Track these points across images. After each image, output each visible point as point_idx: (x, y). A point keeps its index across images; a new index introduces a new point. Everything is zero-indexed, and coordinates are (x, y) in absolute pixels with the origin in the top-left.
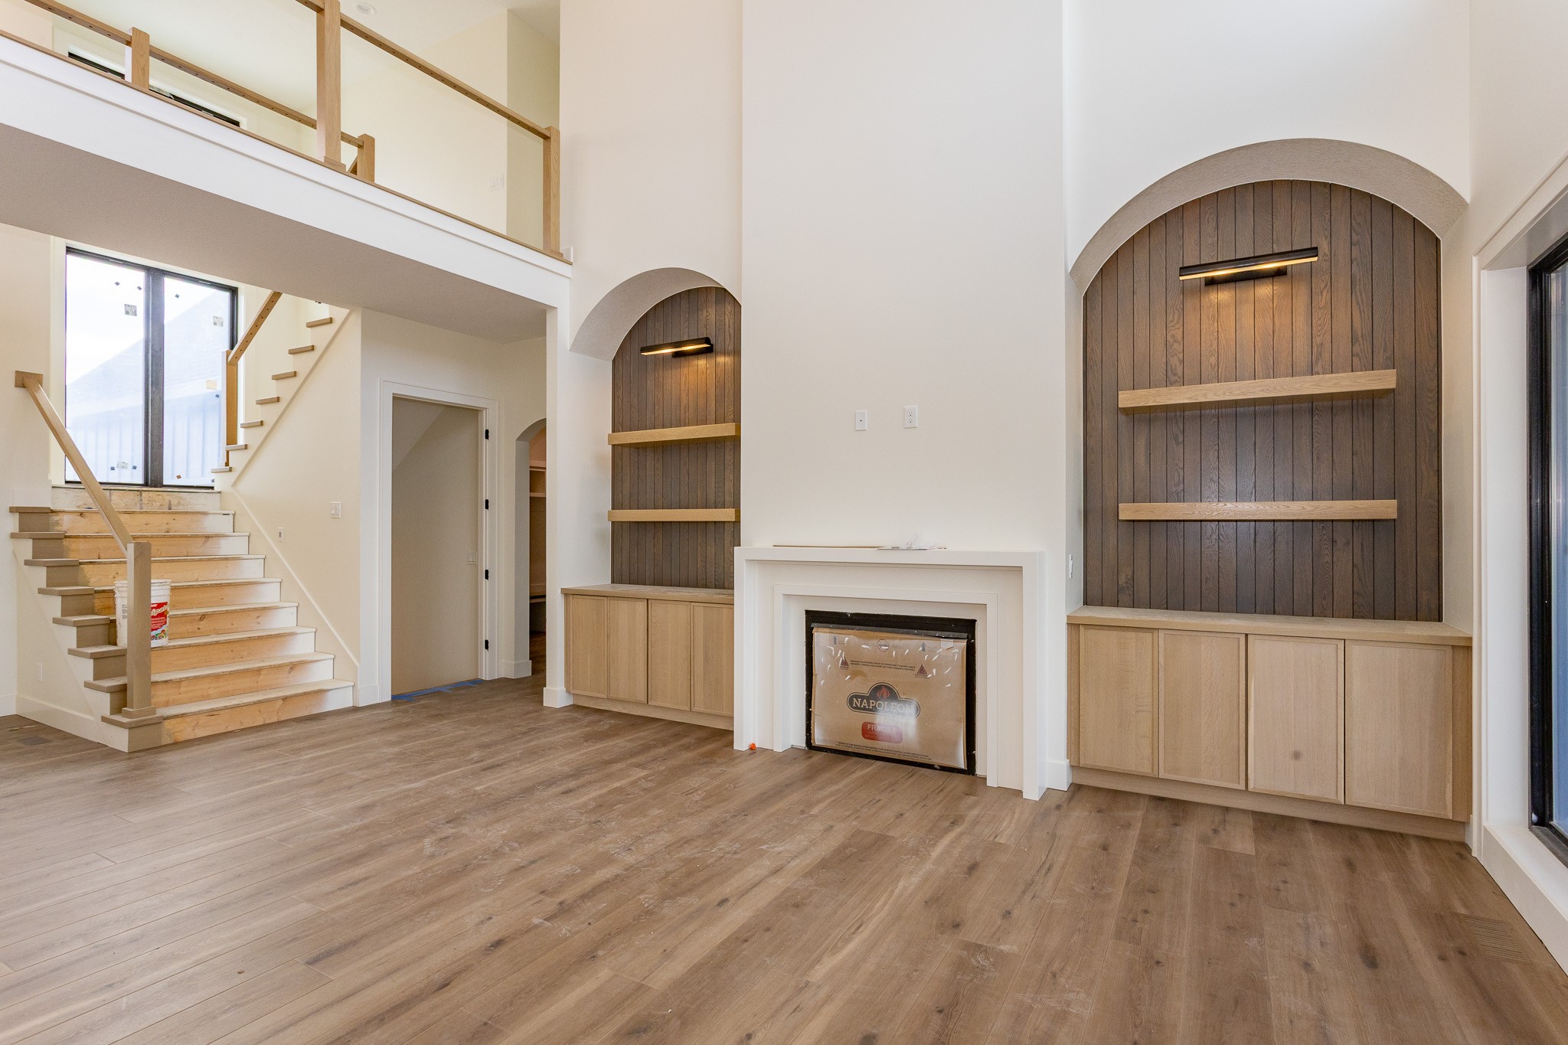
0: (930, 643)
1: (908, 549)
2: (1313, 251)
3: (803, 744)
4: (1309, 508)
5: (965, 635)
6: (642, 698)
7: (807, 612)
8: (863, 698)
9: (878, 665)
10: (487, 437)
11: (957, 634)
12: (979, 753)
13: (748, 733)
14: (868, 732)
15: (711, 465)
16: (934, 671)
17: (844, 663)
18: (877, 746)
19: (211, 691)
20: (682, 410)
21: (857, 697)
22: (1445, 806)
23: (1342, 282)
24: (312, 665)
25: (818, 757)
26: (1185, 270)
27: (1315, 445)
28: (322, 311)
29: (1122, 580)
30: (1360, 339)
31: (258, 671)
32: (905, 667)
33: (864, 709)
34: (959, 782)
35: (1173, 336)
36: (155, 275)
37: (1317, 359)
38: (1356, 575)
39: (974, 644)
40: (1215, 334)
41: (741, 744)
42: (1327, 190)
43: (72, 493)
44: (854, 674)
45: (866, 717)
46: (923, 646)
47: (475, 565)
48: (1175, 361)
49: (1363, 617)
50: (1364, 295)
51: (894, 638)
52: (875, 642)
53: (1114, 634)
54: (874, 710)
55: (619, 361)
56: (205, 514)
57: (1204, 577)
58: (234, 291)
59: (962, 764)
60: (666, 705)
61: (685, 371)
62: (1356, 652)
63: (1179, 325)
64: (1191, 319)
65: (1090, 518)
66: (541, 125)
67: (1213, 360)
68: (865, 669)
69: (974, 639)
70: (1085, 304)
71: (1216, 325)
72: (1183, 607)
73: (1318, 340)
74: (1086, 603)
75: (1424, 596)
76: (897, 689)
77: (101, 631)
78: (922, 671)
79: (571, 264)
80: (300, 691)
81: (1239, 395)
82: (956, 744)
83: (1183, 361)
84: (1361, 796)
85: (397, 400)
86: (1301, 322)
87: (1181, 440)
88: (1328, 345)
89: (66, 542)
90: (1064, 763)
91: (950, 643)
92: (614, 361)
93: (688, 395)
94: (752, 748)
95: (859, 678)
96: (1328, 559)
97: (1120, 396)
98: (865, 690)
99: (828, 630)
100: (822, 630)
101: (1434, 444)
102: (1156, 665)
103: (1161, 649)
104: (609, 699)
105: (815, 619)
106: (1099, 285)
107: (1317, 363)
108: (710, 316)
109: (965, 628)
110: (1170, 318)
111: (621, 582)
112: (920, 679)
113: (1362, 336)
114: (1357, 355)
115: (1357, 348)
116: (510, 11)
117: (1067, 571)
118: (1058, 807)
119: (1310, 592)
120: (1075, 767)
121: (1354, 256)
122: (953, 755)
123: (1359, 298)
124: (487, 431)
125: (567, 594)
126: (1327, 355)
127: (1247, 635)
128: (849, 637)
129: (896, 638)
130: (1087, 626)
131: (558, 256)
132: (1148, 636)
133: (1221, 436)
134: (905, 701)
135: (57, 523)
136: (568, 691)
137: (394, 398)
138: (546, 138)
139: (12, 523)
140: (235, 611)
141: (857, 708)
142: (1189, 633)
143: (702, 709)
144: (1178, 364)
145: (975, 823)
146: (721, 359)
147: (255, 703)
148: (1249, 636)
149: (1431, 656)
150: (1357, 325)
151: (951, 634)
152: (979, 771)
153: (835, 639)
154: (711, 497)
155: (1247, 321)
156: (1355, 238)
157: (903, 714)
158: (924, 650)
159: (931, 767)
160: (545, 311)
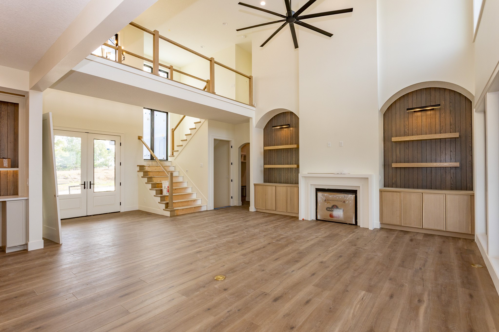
0: (346, 195)
1: (341, 174)
2: (439, 105)
3: (315, 219)
4: (438, 164)
5: (355, 193)
6: (274, 209)
7: (316, 189)
8: (330, 208)
9: (333, 200)
10: (232, 148)
11: (353, 193)
12: (358, 220)
13: (302, 216)
14: (331, 216)
15: (289, 154)
16: (347, 202)
17: (325, 200)
18: (334, 219)
19: (180, 205)
20: (282, 141)
21: (328, 208)
22: (469, 231)
23: (448, 111)
24: (197, 200)
25: (319, 222)
26: (408, 109)
27: (441, 149)
28: (198, 120)
29: (393, 181)
30: (452, 124)
31: (188, 201)
32: (340, 201)
33: (330, 211)
34: (353, 227)
35: (406, 124)
36: (152, 111)
37: (442, 129)
38: (452, 180)
39: (357, 195)
40: (416, 123)
41: (300, 218)
42: (444, 90)
43: (146, 162)
44: (328, 203)
45: (330, 212)
46: (344, 196)
47: (229, 178)
48: (406, 130)
49: (453, 190)
50: (453, 114)
51: (337, 194)
52: (333, 195)
53: (391, 193)
54: (332, 211)
55: (265, 129)
56: (170, 166)
57: (414, 180)
58: (167, 113)
59: (354, 223)
60: (281, 211)
61: (282, 132)
62: (448, 197)
63: (407, 121)
64: (410, 120)
65: (385, 167)
66: (249, 75)
67: (416, 130)
68: (330, 202)
69: (357, 194)
70: (384, 116)
71: (416, 121)
72: (409, 187)
73: (442, 125)
74: (384, 187)
75: (468, 185)
76: (338, 206)
77: (159, 191)
78: (344, 202)
79: (255, 107)
80: (197, 206)
81: (421, 138)
82: (353, 218)
83: (408, 130)
84: (449, 229)
85: (215, 140)
86: (438, 121)
87: (408, 148)
88: (444, 126)
89: (148, 173)
90: (379, 222)
91: (351, 195)
92: (264, 129)
93: (283, 137)
94: (303, 219)
95: (329, 204)
96: (445, 176)
97: (392, 139)
98: (330, 206)
99: (321, 193)
100: (320, 193)
101: (471, 149)
102: (401, 200)
103: (402, 197)
104: (266, 209)
105: (318, 190)
106: (387, 112)
107: (442, 130)
108: (288, 118)
109: (355, 192)
110: (405, 120)
111: (266, 182)
112: (344, 204)
113: (453, 124)
114: (452, 128)
115: (451, 127)
116: (236, 44)
117: (379, 179)
118: (377, 231)
119: (440, 184)
120: (381, 224)
121: (451, 105)
122: (352, 221)
123: (452, 115)
124: (232, 146)
125: (255, 185)
126: (444, 128)
127: (422, 193)
128: (326, 194)
129: (338, 194)
130: (384, 191)
131: (252, 106)
132: (399, 194)
133: (418, 147)
134: (340, 209)
135: (145, 169)
136: (255, 208)
137: (214, 139)
138: (250, 78)
139: (138, 169)
140: (181, 188)
141: (328, 210)
142: (408, 193)
143: (289, 211)
144: (407, 130)
145: (358, 233)
146: (291, 129)
147: (190, 208)
148: (423, 193)
149: (466, 197)
150: (452, 121)
151: (351, 193)
152: (358, 225)
153: (323, 195)
154: (289, 162)
155: (424, 120)
156: (451, 101)
157: (340, 212)
158: (345, 197)
159: (347, 224)
160: (249, 119)
